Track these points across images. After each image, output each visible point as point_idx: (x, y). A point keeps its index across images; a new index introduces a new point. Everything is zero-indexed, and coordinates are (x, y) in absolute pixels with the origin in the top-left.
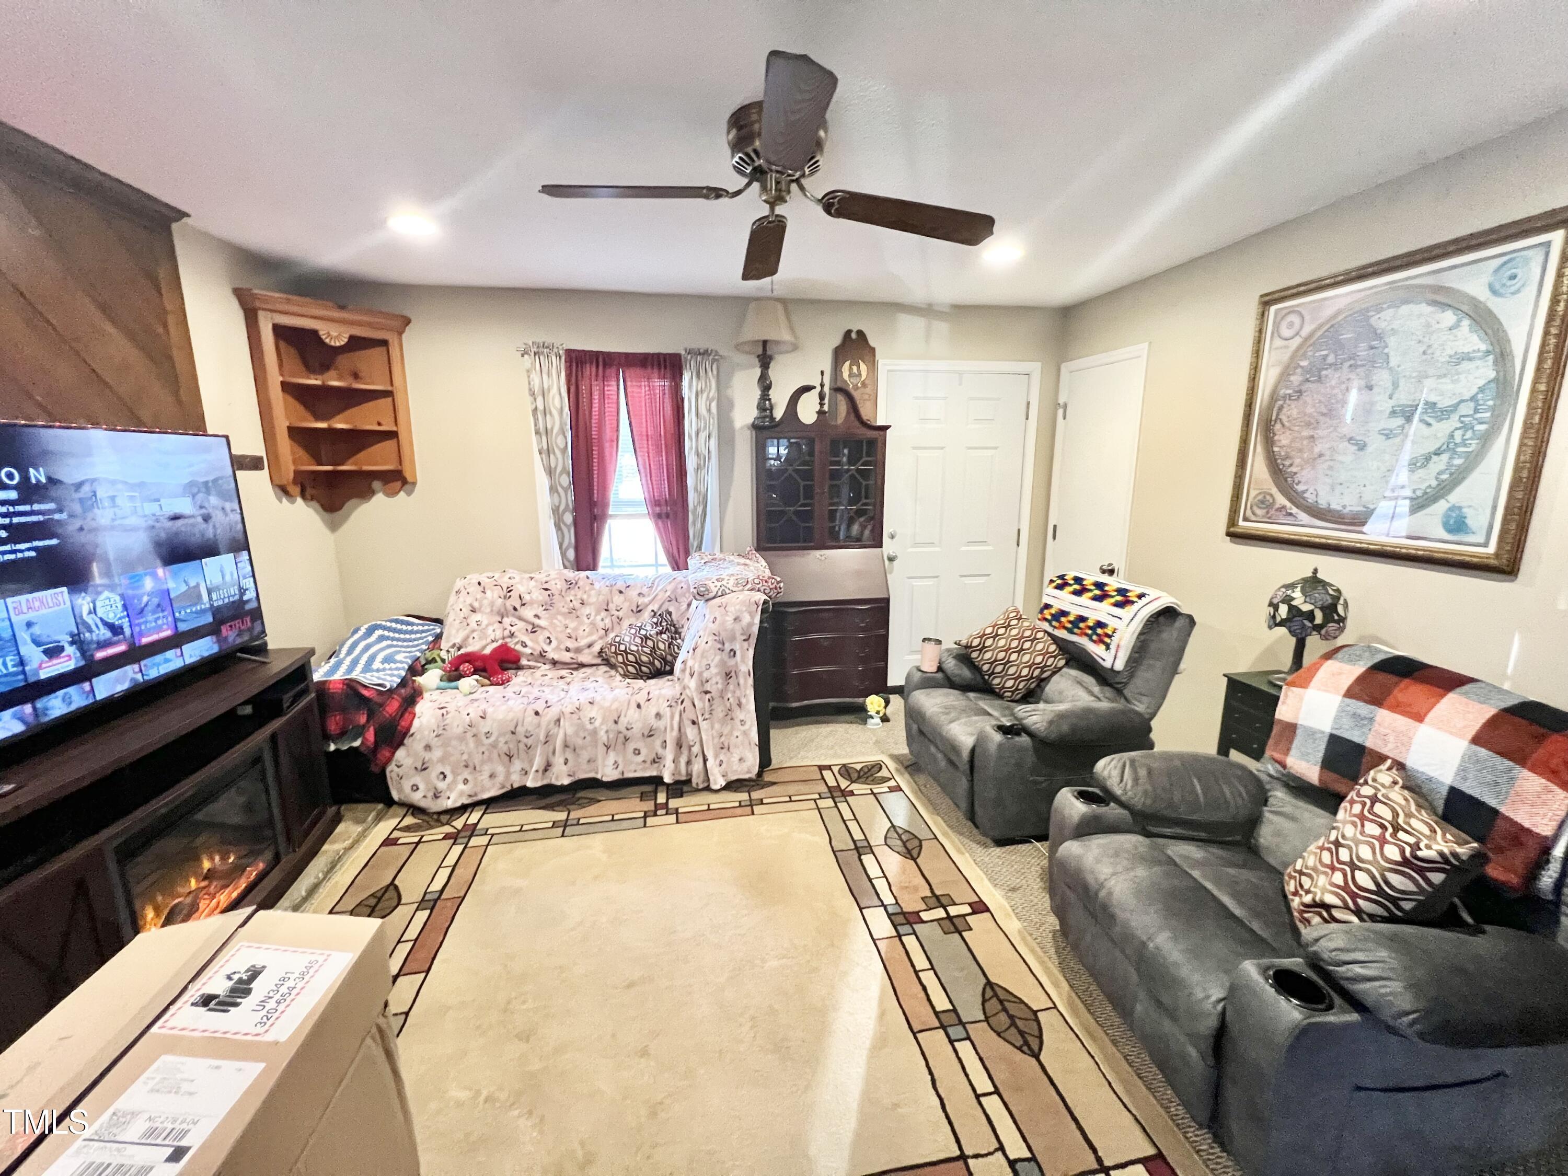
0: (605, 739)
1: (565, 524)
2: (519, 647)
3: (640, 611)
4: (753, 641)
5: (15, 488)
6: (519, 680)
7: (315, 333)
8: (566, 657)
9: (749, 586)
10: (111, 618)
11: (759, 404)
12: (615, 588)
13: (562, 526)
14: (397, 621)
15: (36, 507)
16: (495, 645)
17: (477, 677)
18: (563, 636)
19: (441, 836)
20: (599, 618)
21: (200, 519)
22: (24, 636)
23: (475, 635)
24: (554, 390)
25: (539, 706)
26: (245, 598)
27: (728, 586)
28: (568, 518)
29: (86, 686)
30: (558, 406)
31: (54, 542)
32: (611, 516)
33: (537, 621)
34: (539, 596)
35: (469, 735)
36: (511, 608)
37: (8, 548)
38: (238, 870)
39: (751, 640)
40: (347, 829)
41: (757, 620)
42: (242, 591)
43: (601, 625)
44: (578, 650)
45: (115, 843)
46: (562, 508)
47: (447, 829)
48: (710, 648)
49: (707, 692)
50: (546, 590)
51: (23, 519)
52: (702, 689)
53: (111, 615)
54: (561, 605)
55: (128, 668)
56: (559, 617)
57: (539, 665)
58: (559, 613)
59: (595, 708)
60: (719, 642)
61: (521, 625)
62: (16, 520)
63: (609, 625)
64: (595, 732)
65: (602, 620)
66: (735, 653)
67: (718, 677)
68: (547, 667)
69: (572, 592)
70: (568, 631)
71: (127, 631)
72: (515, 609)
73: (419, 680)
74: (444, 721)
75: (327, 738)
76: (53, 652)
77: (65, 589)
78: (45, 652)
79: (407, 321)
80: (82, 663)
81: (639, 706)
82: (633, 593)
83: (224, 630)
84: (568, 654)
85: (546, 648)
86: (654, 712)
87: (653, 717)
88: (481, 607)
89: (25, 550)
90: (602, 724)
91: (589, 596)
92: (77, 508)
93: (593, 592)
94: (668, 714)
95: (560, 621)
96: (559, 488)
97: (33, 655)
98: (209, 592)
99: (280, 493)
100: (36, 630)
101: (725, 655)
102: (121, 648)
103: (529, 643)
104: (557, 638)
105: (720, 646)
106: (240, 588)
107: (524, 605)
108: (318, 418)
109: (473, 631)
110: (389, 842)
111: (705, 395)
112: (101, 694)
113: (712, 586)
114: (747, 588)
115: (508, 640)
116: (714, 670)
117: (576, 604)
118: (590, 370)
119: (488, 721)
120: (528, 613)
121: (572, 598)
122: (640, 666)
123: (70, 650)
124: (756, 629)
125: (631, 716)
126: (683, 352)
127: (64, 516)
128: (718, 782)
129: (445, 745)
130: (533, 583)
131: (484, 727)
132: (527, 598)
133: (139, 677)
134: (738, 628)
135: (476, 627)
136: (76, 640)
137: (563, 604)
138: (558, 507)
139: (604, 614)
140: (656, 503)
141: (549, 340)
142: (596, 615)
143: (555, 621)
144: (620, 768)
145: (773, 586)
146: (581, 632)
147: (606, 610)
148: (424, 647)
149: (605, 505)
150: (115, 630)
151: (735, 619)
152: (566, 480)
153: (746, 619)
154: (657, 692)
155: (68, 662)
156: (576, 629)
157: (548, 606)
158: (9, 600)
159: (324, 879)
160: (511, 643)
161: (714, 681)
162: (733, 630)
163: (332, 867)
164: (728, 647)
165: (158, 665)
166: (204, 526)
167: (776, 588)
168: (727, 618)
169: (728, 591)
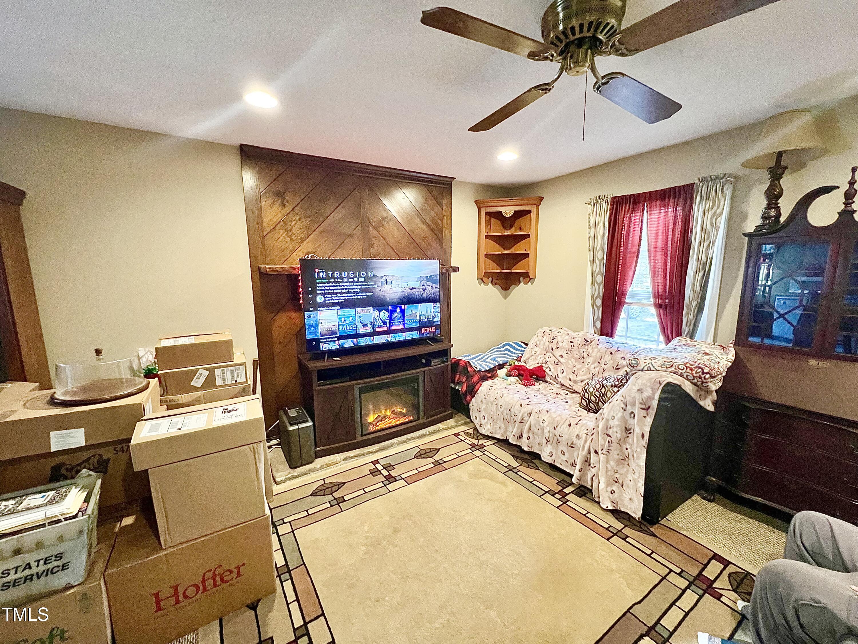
0: (547, 435)
1: (596, 306)
2: (547, 370)
3: (618, 369)
4: (653, 412)
5: (364, 277)
6: (539, 386)
7: (501, 212)
8: (567, 383)
9: (673, 369)
10: (384, 319)
11: (764, 213)
12: (610, 350)
13: (595, 306)
14: (516, 344)
15: (369, 283)
16: (537, 365)
17: (517, 378)
18: (570, 371)
19: (470, 443)
20: (593, 366)
21: (422, 290)
22: (358, 320)
23: (532, 358)
24: (601, 224)
25: (524, 402)
26: (434, 320)
27: (654, 365)
28: (599, 302)
29: (372, 338)
30: (601, 233)
31: (372, 294)
32: (627, 303)
33: (560, 359)
34: (566, 345)
35: (494, 403)
36: (551, 349)
37: (359, 294)
38: (404, 415)
39: (650, 411)
40: (451, 422)
41: (657, 397)
42: (433, 317)
43: (593, 371)
44: (575, 382)
45: (360, 386)
46: (595, 296)
47: (476, 442)
48: (618, 405)
49: (608, 435)
50: (572, 342)
51: (365, 287)
52: (605, 432)
53: (384, 318)
54: (575, 353)
55: (386, 336)
56: (572, 360)
57: (555, 383)
58: (573, 357)
59: (548, 415)
60: (624, 403)
61: (553, 358)
62: (362, 287)
63: (596, 373)
64: (543, 429)
65: (594, 368)
66: (634, 416)
67: (618, 428)
68: (558, 386)
69: (586, 347)
70: (575, 369)
71: (388, 324)
72: (552, 349)
73: (498, 371)
74: (489, 392)
75: (453, 382)
76: (365, 326)
77: (372, 308)
78: (363, 325)
79: (542, 198)
80: (373, 331)
81: (570, 425)
82: (619, 356)
83: (423, 330)
84: (570, 382)
85: (560, 375)
86: (576, 433)
87: (575, 436)
88: (540, 344)
89: (363, 295)
90: (547, 426)
91: (593, 351)
92: (380, 284)
93: (596, 349)
94: (584, 439)
95: (572, 362)
96: (596, 284)
97: (359, 325)
98: (420, 316)
99: (481, 281)
100: (361, 318)
101: (627, 414)
102: (385, 329)
103: (552, 370)
104: (566, 371)
105: (623, 406)
106: (433, 316)
107: (557, 348)
108: (505, 249)
109: (532, 356)
110: (457, 435)
111: (711, 213)
112: (376, 342)
113: (642, 361)
114: (669, 370)
115: (544, 365)
116: (616, 422)
117: (585, 355)
118: (625, 208)
119: (503, 400)
120: (557, 353)
121: (584, 350)
122: (589, 402)
123: (370, 326)
124: (655, 403)
125: (563, 429)
126: (697, 181)
127: (376, 286)
128: (607, 504)
129: (487, 404)
130: (567, 337)
131: (501, 402)
132: (560, 344)
133: (389, 340)
134: (638, 398)
135: (534, 354)
136: (372, 324)
137: (577, 353)
138: (594, 295)
139: (596, 364)
140: (657, 296)
141: (602, 194)
142: (592, 364)
143: (569, 361)
144: (553, 457)
145: (698, 375)
146: (581, 372)
147: (599, 363)
148: (515, 358)
149: (623, 294)
150: (385, 323)
151: (639, 390)
152: (600, 279)
153: (648, 392)
154: (584, 422)
155: (369, 329)
156: (578, 369)
157: (569, 352)
158: (357, 309)
159: (429, 435)
160: (545, 366)
161: (615, 430)
162: (634, 397)
163: (434, 432)
164: (629, 409)
165: (396, 337)
166: (423, 292)
167: (700, 377)
168: (634, 387)
169: (652, 368)
